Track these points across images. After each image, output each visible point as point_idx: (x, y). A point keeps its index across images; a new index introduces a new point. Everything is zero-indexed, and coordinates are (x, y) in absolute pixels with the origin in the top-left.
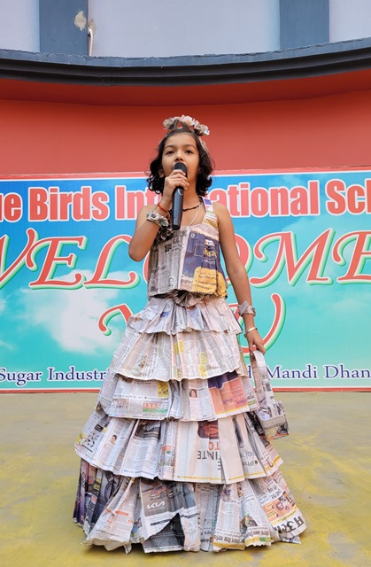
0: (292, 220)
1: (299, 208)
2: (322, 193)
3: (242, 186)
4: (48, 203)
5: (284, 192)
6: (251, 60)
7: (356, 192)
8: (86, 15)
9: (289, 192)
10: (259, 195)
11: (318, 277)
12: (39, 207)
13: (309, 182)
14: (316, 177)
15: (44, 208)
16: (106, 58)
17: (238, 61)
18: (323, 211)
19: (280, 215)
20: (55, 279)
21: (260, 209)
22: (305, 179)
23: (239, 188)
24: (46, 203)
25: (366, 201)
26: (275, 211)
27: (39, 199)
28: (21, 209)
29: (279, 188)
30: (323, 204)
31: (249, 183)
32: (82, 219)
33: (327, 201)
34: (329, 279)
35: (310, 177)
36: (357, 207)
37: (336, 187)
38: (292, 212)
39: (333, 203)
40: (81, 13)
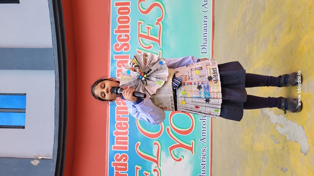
2: (120, 53)
5: (118, 71)
6: (58, 85)
7: (120, 38)
8: (33, 159)
9: (119, 68)
11: (158, 56)
13: (114, 59)
14: (112, 56)
16: (53, 152)
17: (58, 91)
18: (128, 53)
22: (113, 61)
25: (124, 34)
30: (125, 53)
32: (127, 167)
33: (124, 51)
34: (160, 51)
35: (112, 59)
36: (127, 38)
37: (118, 47)
39: (125, 48)
40: (32, 162)
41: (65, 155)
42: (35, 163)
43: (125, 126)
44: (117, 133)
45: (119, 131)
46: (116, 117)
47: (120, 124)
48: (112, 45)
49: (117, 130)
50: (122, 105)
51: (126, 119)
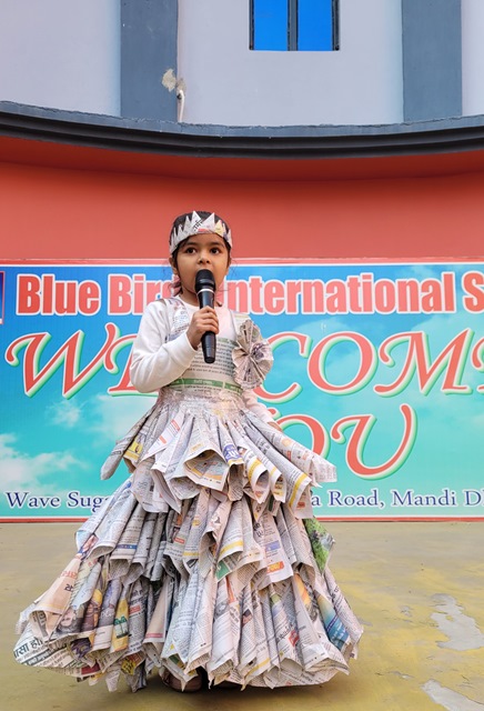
0: (423, 318)
1: (431, 304)
2: (459, 288)
3: (364, 277)
4: (132, 293)
5: (413, 285)
6: (374, 132)
8: (175, 73)
9: (420, 285)
10: (385, 288)
11: (455, 385)
12: (121, 298)
13: (443, 273)
14: (451, 268)
15: (127, 300)
16: (205, 125)
17: (360, 133)
18: (460, 308)
19: (409, 311)
21: (385, 305)
22: (438, 270)
23: (360, 279)
24: (129, 293)
26: (403, 307)
27: (121, 289)
28: (99, 299)
29: (408, 280)
30: (459, 299)
31: (372, 274)
33: (464, 297)
34: (468, 387)
35: (444, 268)
37: (474, 281)
38: (424, 308)
39: (471, 300)
40: (170, 71)
41: (196, 156)
42: (168, 80)
43: (274, 305)
44: (256, 285)
45: (262, 291)
46: (297, 282)
47: (280, 293)
48: (477, 268)
49: (264, 284)
50: (326, 296)
51: (292, 308)
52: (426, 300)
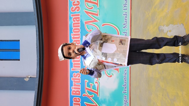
0: (81, 21)
1: (78, 19)
2: (74, 13)
3: (72, 35)
4: (76, 90)
5: (74, 24)
6: (38, 33)
7: (74, 4)
8: (25, 78)
9: (74, 22)
10: (75, 31)
11: (97, 13)
12: (77, 93)
15: (77, 91)
16: (37, 72)
17: (38, 36)
18: (79, 13)
19: (80, 25)
20: (97, 89)
21: (78, 30)
22: (70, 18)
26: (79, 26)
27: (75, 92)
28: (77, 98)
29: (73, 25)
32: (80, 81)
33: (77, 12)
34: (98, 10)
35: (70, 16)
36: (78, 3)
37: (73, 9)
38: (79, 21)
39: (77, 10)
40: (25, 79)
41: (44, 74)
42: (27, 80)
44: (74, 61)
48: (70, 8)
52: (77, 21)
